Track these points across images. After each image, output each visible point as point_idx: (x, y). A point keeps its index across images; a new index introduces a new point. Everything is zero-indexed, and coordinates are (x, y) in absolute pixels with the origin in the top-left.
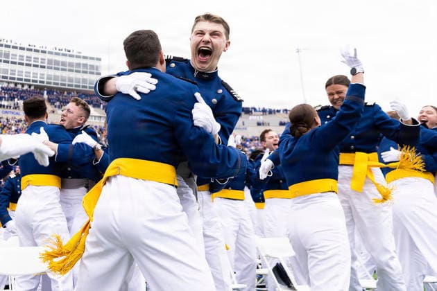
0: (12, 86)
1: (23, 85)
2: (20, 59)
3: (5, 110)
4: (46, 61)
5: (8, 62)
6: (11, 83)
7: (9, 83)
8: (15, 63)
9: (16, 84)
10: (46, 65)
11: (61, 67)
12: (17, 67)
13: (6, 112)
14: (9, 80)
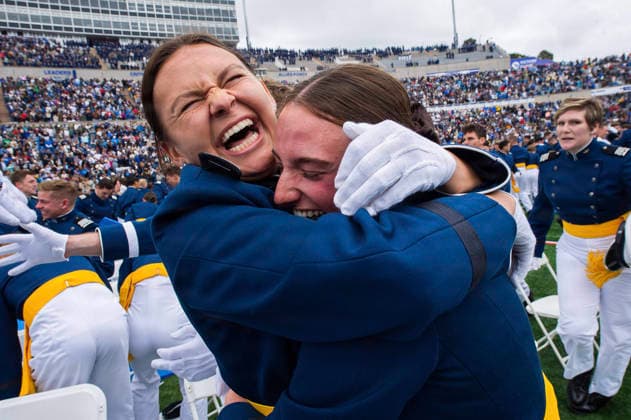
0: (137, 42)
1: (150, 41)
2: (139, 9)
3: (133, 71)
4: (171, 9)
5: (126, 14)
6: (135, 39)
7: (133, 39)
8: (134, 14)
9: (142, 40)
10: (172, 14)
11: (189, 15)
12: (138, 20)
13: (135, 74)
14: (132, 36)
